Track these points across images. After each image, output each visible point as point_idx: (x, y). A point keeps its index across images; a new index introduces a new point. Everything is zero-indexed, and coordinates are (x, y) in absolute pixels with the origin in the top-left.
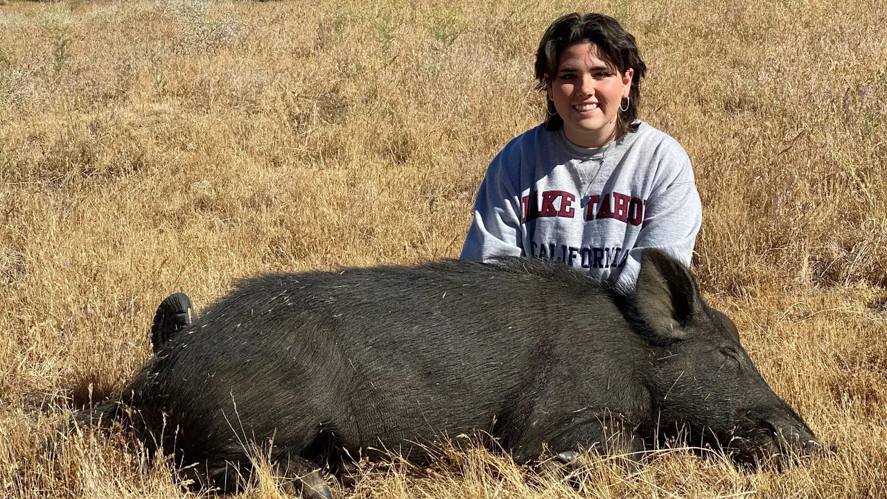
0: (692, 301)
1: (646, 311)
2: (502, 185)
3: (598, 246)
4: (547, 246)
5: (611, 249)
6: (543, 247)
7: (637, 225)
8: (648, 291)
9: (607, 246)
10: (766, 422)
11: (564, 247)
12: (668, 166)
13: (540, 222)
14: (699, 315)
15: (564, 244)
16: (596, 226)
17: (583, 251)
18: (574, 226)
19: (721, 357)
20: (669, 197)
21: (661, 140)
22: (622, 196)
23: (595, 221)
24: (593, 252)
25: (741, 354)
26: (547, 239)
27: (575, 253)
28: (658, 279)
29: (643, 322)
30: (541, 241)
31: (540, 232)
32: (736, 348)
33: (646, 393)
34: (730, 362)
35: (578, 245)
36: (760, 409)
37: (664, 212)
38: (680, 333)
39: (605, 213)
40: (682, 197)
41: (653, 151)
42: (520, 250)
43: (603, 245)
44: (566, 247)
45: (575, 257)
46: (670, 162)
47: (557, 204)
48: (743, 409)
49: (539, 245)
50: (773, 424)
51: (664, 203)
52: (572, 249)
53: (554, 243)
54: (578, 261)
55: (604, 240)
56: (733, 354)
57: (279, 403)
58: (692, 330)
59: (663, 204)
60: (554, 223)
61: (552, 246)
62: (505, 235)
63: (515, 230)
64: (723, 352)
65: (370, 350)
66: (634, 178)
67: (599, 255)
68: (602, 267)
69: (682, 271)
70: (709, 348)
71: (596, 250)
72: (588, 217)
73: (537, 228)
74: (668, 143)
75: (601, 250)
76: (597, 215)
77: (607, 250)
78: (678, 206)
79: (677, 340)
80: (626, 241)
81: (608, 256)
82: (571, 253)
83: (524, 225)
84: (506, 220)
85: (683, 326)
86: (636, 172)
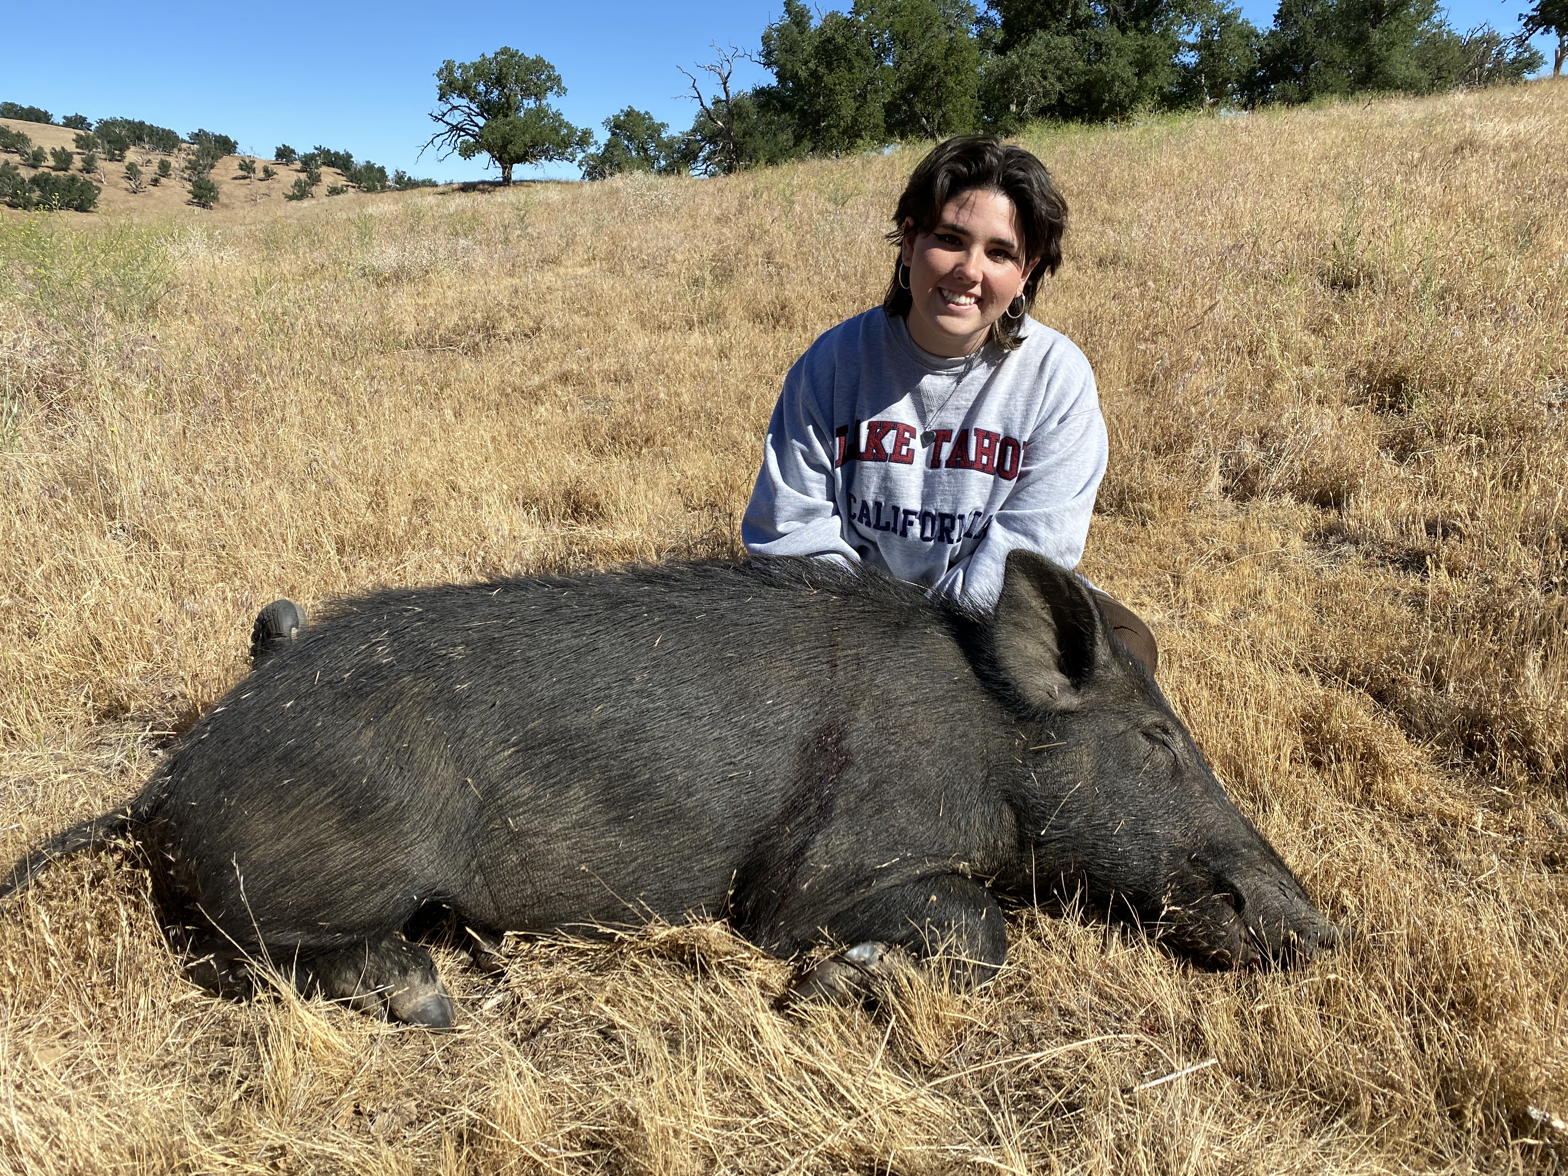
0: (1093, 644)
1: (1011, 662)
2: (805, 407)
3: (946, 510)
4: (871, 504)
5: (967, 515)
6: (865, 504)
7: (1010, 479)
8: (1016, 624)
9: (960, 512)
10: (1225, 879)
11: (896, 509)
12: (1061, 388)
13: (862, 468)
14: (1106, 666)
15: (895, 503)
16: (945, 478)
17: (924, 516)
18: (912, 477)
19: (1145, 745)
20: (1061, 438)
21: (1050, 344)
22: (988, 435)
23: (943, 469)
24: (938, 518)
25: (1178, 738)
26: (871, 494)
27: (912, 518)
28: (1034, 604)
29: (1006, 684)
30: (863, 496)
31: (861, 481)
32: (1169, 724)
33: (1008, 816)
34: (1160, 756)
35: (915, 505)
36: (1214, 850)
37: (1052, 459)
38: (1069, 701)
39: (960, 460)
40: (1078, 435)
41: (1038, 364)
42: (831, 504)
43: (956, 511)
44: (898, 509)
45: (911, 523)
46: (1065, 381)
47: (889, 442)
48: (1183, 850)
49: (859, 500)
50: (1239, 885)
51: (1055, 445)
52: (907, 512)
53: (882, 500)
54: (916, 530)
55: (956, 502)
56: (1165, 737)
57: (336, 864)
58: (1092, 695)
59: (1051, 448)
60: (882, 471)
61: (878, 504)
62: (810, 485)
63: (824, 477)
64: (1148, 736)
65: (510, 756)
66: (1007, 405)
67: (947, 522)
68: (951, 541)
69: (1078, 591)
70: (1121, 727)
71: (943, 516)
72: (934, 462)
73: (857, 475)
74: (1063, 349)
75: (952, 518)
76: (947, 462)
77: (962, 517)
78: (1073, 449)
79: (1065, 713)
80: (990, 503)
81: (962, 525)
82: (906, 518)
83: (838, 470)
84: (812, 461)
85: (1076, 686)
86: (1011, 395)
